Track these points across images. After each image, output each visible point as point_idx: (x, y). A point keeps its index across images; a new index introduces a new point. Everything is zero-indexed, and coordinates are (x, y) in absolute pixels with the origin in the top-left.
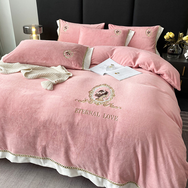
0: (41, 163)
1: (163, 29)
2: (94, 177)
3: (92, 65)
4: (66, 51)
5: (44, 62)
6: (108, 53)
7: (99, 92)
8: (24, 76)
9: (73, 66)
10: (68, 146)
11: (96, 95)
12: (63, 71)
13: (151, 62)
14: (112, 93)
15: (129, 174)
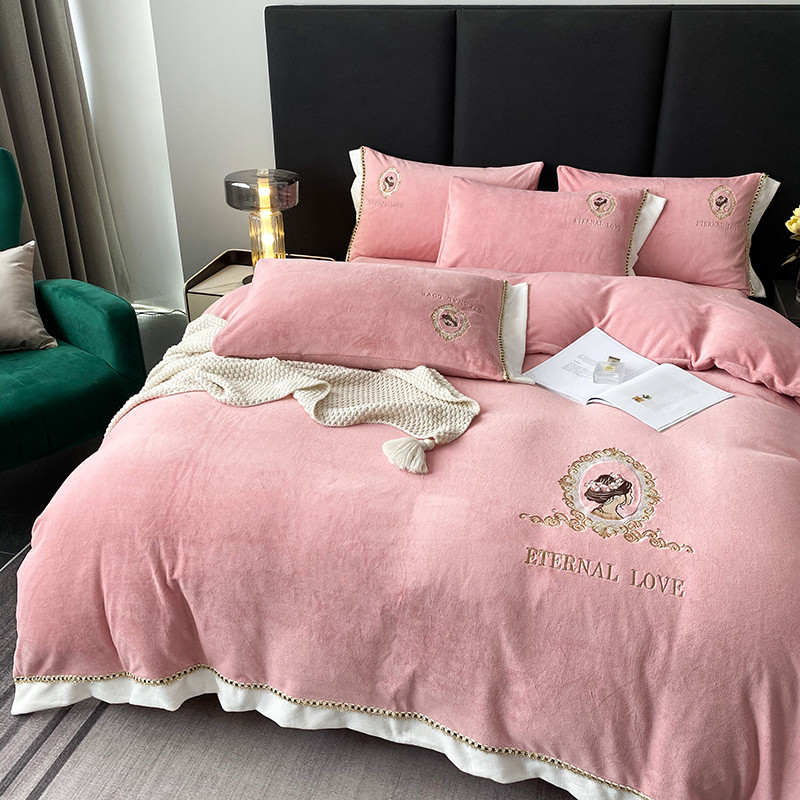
0: (388, 730)
1: (777, 184)
2: (591, 784)
3: (533, 355)
4: (442, 311)
5: (365, 352)
6: (587, 308)
7: (598, 481)
8: (313, 417)
9: (472, 369)
10: (501, 679)
11: (590, 495)
12: (443, 393)
13: (761, 348)
14: (646, 487)
15: (723, 779)
